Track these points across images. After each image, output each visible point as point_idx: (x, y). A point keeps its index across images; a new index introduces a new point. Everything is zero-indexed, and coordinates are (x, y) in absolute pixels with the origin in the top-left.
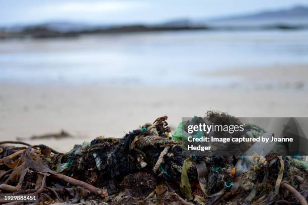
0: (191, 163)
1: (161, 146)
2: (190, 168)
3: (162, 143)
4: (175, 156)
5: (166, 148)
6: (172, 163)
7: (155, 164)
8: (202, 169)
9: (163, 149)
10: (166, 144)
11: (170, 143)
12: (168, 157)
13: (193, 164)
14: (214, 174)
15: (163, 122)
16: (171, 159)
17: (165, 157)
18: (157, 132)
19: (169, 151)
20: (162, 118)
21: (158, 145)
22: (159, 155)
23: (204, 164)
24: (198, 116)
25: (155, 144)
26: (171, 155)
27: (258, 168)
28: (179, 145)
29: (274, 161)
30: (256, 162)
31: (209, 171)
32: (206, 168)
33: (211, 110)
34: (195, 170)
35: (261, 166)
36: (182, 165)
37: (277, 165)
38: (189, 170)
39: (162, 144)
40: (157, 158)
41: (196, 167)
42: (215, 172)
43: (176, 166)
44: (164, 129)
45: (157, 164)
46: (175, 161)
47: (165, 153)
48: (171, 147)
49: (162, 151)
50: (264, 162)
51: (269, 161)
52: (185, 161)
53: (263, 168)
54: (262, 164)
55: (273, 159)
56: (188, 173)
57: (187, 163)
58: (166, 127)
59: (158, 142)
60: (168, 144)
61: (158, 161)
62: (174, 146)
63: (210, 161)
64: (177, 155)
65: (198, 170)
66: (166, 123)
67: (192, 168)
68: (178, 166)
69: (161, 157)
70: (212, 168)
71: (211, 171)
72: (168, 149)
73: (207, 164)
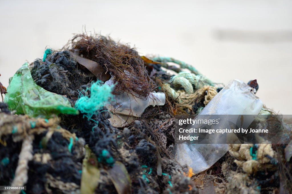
0: (97, 172)
2: (99, 184)
4: (55, 158)
5: (26, 142)
6: (47, 178)
8: (123, 182)
11: (36, 127)
13: (103, 174)
16: (47, 169)
19: (37, 148)
23: (123, 168)
25: (4, 137)
31: (136, 184)
32: (128, 177)
36: (78, 182)
41: (110, 182)
43: (60, 185)
47: (30, 157)
62: (49, 134)
64: (60, 158)
67: (103, 184)
68: (68, 185)
69: (23, 169)
70: (139, 174)
71: (141, 184)
72: (32, 142)
73: (129, 167)
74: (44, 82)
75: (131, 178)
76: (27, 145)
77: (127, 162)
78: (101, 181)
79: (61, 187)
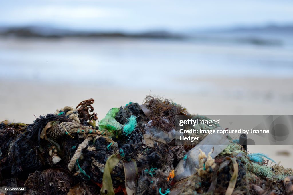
0: (117, 161)
1: (80, 137)
2: (116, 167)
3: (80, 132)
4: (97, 150)
5: (86, 139)
6: (92, 160)
7: (70, 159)
8: (131, 169)
9: (82, 140)
10: (87, 134)
11: (92, 133)
12: (88, 151)
13: (120, 162)
14: (146, 177)
15: (88, 106)
16: (92, 154)
17: (85, 151)
18: (78, 119)
19: (91, 144)
20: (87, 101)
21: (76, 134)
22: (76, 149)
23: (135, 164)
24: (134, 102)
25: (72, 133)
26: (92, 149)
27: (204, 172)
28: (104, 137)
29: (225, 164)
30: (203, 164)
31: (140, 173)
32: (136, 168)
33: (152, 95)
34: (122, 170)
35: (208, 169)
36: (104, 163)
37: (229, 169)
38: (114, 170)
39: (82, 134)
40: (73, 152)
41: (123, 167)
42: (148, 175)
43: (97, 164)
44: (90, 116)
45: (72, 159)
46: (97, 158)
47: (85, 146)
48: (94, 138)
49: (81, 143)
50: (213, 164)
51: (219, 164)
52: (109, 158)
53: (210, 172)
54: (210, 167)
55: (225, 161)
56: (111, 174)
57: (111, 161)
58: (91, 113)
59: (76, 130)
60: (89, 135)
61: (75, 155)
62: (97, 137)
63: (143, 160)
64: (100, 150)
65: (126, 170)
66: (91, 107)
67: (118, 167)
68: (100, 164)
69: (79, 151)
70: (144, 169)
71: (143, 173)
72: (90, 140)
73: (139, 163)
74: (119, 118)
75: (138, 170)
76: (86, 141)
77: (138, 160)
78: (117, 165)
79: (97, 165)
